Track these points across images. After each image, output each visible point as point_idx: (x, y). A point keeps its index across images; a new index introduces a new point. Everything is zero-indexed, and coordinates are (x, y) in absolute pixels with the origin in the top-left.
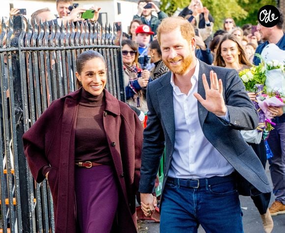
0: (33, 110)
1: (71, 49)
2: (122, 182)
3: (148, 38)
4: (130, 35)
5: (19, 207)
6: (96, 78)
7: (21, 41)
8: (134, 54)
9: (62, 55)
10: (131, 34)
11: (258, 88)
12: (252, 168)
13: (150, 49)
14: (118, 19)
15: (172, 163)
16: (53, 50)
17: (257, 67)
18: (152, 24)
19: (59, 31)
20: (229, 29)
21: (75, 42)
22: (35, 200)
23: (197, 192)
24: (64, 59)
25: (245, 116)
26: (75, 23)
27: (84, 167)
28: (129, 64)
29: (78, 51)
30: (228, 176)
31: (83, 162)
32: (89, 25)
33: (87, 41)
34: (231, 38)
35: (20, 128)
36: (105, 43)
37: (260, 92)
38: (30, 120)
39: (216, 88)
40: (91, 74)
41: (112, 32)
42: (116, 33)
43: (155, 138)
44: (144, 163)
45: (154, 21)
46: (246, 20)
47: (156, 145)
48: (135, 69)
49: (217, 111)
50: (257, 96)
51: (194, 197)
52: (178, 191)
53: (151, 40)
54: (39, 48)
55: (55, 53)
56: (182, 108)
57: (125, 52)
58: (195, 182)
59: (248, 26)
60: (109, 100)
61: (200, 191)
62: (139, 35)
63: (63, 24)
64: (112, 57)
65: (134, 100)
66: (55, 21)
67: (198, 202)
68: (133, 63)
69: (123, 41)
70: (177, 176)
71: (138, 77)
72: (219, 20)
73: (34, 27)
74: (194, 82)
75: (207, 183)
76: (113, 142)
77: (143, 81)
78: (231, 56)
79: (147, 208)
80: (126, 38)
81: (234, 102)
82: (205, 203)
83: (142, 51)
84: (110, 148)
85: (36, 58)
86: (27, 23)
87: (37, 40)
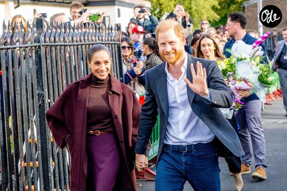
0: (51, 93)
1: (82, 45)
2: (123, 146)
3: (142, 36)
4: (127, 34)
5: (41, 169)
6: (102, 67)
7: (42, 39)
8: (131, 49)
9: (74, 50)
10: (129, 33)
11: (229, 75)
12: (229, 137)
13: (143, 45)
14: (118, 21)
15: (167, 133)
16: (67, 45)
17: (229, 59)
18: (145, 25)
19: (72, 31)
20: (205, 29)
21: (84, 39)
22: (53, 163)
23: (185, 156)
24: (76, 52)
25: (223, 97)
26: (85, 24)
27: (94, 135)
28: (126, 56)
29: (87, 46)
30: (210, 143)
31: (94, 130)
32: (95, 26)
33: (94, 38)
34: (208, 37)
35: (41, 107)
36: (108, 40)
37: (231, 79)
38: (49, 101)
39: (201, 75)
40: (98, 63)
41: (113, 31)
42: (117, 32)
43: (150, 112)
44: (140, 131)
45: (146, 23)
46: (218, 22)
47: (150, 118)
48: (132, 60)
49: (201, 93)
50: (229, 81)
51: (184, 160)
52: (171, 155)
53: (144, 37)
54: (56, 44)
55: (69, 48)
56: (174, 90)
57: (124, 48)
58: (183, 148)
59: (220, 27)
60: (113, 82)
61: (188, 155)
62: (134, 33)
63: (75, 25)
64: (114, 51)
65: (131, 85)
66: (69, 23)
67: (186, 163)
68: (130, 56)
69: (122, 39)
70: (170, 143)
71: (134, 66)
72: (197, 21)
73: (52, 28)
74: (183, 70)
75: (193, 148)
76: (116, 114)
77: (138, 69)
78: (208, 51)
79: (140, 166)
80: (124, 36)
81: (214, 86)
82: (192, 164)
83: (137, 46)
84: (114, 119)
85: (54, 52)
86: (47, 24)
87: (55, 38)
